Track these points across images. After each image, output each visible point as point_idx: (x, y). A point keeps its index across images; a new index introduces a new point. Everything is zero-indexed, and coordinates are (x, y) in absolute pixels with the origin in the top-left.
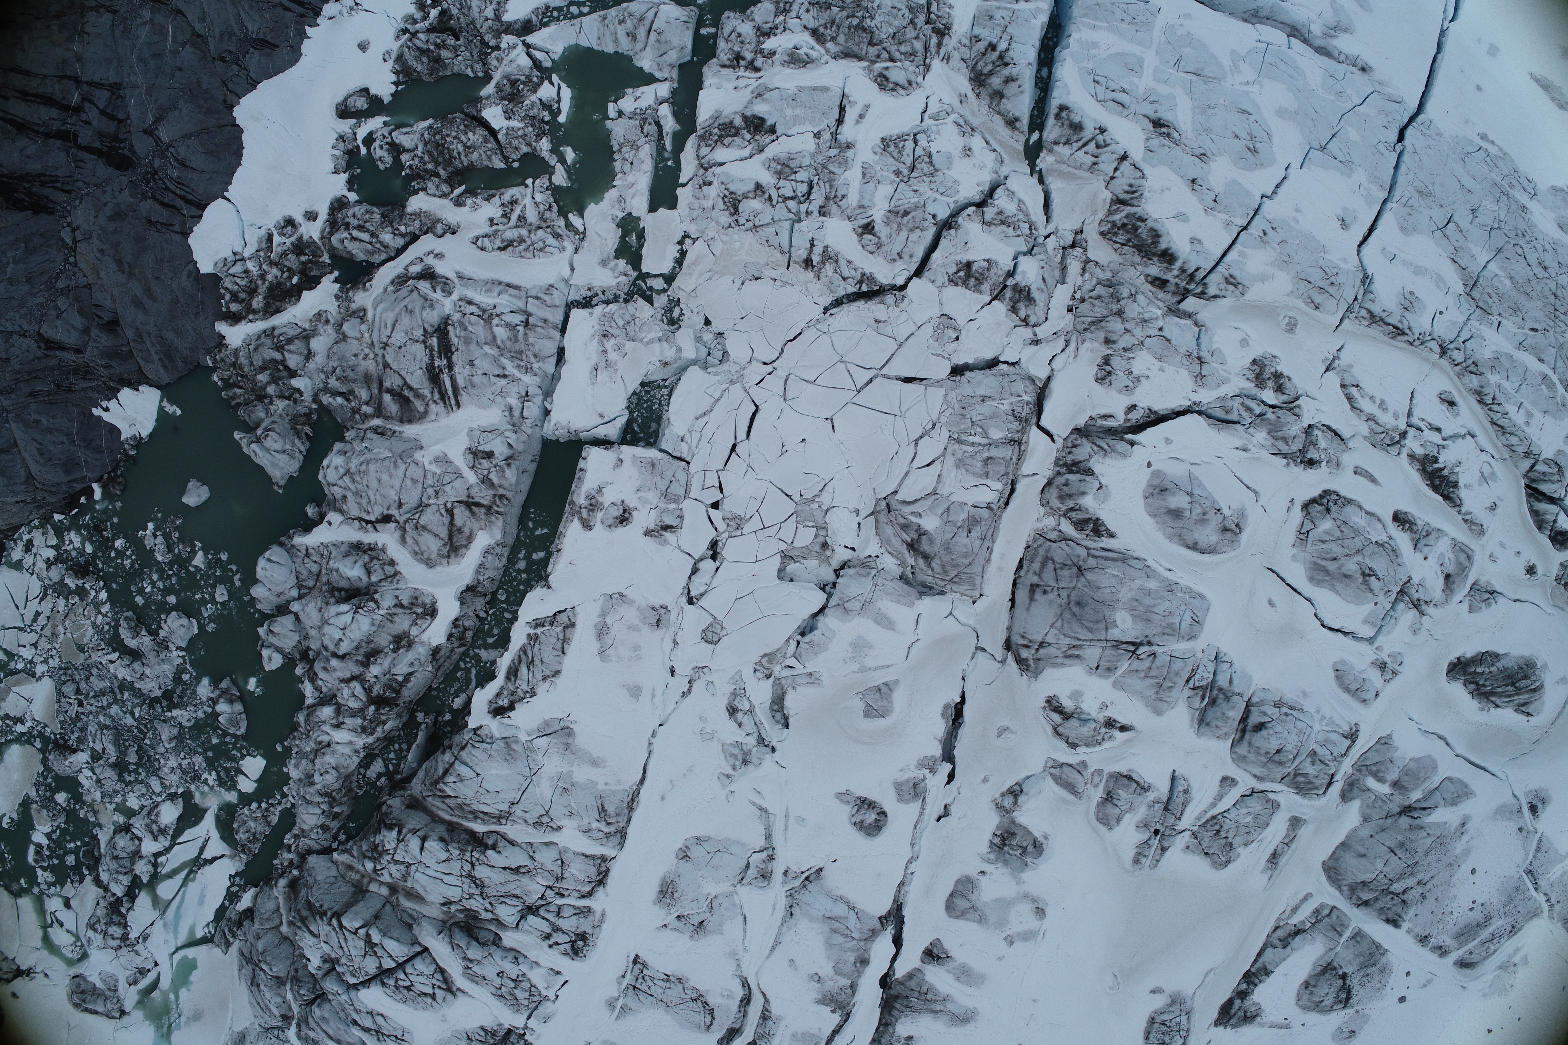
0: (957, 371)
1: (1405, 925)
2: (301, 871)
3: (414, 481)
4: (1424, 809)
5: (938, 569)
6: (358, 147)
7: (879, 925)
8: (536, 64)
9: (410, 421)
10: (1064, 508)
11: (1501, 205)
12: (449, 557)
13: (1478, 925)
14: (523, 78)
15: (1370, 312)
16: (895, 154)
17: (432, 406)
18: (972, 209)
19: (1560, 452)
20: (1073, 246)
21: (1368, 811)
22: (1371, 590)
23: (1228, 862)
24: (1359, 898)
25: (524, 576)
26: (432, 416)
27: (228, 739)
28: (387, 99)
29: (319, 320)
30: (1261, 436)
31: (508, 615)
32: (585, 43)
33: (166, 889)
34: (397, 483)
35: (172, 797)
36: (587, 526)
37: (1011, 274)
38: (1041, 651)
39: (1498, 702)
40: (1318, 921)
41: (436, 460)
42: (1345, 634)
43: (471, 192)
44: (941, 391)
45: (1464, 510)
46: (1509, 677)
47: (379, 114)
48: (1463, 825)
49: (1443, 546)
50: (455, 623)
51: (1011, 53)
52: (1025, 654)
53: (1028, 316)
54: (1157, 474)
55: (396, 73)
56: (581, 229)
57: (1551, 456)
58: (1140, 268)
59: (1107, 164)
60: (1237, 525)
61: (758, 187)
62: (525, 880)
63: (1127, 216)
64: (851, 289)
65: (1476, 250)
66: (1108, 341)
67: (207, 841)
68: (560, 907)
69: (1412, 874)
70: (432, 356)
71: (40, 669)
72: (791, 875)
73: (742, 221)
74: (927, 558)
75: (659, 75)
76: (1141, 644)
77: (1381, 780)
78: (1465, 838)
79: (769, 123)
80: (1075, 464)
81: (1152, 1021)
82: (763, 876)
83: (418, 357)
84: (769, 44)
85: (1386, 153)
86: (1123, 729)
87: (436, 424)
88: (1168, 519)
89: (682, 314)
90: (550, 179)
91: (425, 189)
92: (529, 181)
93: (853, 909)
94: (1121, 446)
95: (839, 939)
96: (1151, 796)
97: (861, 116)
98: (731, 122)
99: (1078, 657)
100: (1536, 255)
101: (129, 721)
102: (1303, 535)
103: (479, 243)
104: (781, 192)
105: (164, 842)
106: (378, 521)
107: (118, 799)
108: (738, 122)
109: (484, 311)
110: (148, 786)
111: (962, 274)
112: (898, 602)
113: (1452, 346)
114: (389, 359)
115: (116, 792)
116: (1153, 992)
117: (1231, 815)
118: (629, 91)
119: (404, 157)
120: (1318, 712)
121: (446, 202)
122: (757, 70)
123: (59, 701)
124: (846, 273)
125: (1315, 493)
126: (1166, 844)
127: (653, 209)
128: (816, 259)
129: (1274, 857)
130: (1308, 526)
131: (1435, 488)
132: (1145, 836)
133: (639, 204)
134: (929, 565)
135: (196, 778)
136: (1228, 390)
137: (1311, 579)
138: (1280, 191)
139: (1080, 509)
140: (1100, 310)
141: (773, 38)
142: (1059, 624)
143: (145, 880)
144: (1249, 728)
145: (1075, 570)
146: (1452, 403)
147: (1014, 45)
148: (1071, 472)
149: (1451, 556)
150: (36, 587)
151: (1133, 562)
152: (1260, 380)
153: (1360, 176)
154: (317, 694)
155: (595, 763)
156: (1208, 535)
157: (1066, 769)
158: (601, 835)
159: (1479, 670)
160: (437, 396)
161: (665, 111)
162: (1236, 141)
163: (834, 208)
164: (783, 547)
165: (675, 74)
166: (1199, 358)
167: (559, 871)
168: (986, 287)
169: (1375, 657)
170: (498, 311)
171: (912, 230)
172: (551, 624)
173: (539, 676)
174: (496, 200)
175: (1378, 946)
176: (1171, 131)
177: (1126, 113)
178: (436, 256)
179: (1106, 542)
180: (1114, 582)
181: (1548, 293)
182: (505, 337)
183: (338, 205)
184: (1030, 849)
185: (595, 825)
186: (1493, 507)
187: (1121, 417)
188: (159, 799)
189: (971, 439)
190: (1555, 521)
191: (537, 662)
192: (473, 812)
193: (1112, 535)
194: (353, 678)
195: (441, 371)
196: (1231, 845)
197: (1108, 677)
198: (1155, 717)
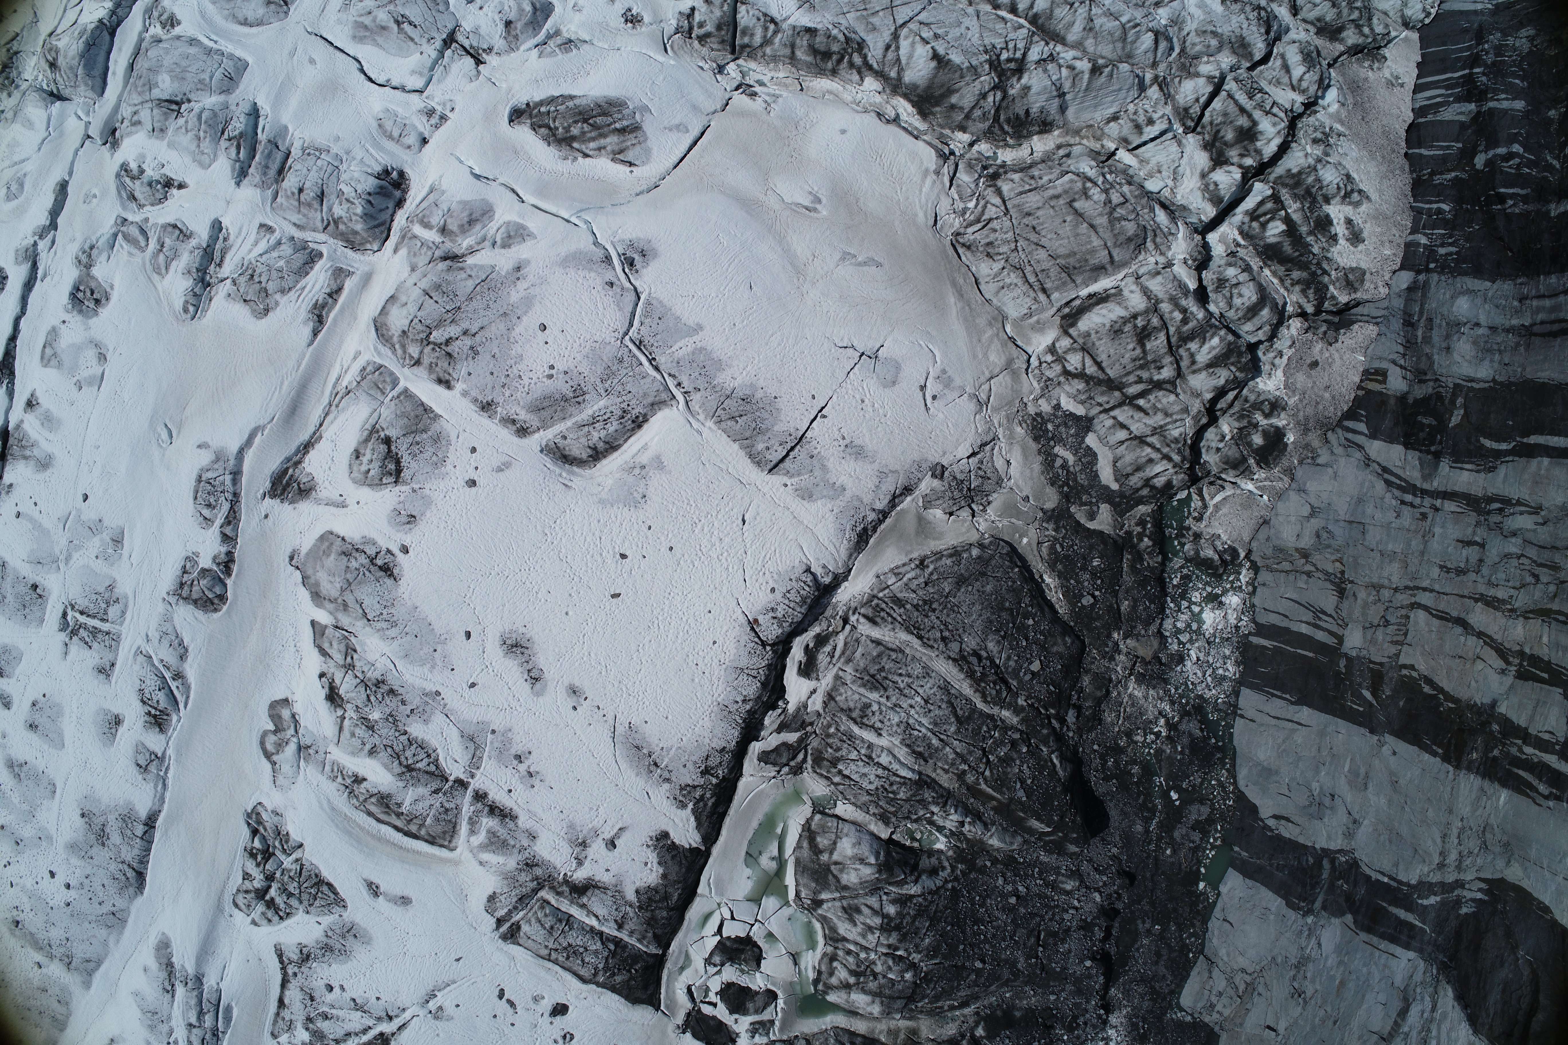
1: (459, 386)
13: (565, 399)
21: (415, 260)
22: (412, 39)
23: (267, 311)
24: (411, 357)
40: (364, 379)
42: (393, 87)
48: (518, 269)
69: (453, 321)
76: (181, 102)
77: (427, 226)
78: (522, 285)
81: (199, 479)
86: (181, 187)
96: (193, 242)
112: (37, 107)
116: (199, 446)
117: (263, 259)
120: (347, 152)
126: (212, 293)
129: (316, 308)
132: (189, 282)
137: (354, 37)
156: (254, 9)
157: (133, 227)
169: (424, 105)
175: (428, 410)
180: (162, 52)
184: (102, 300)
193: (179, 23)
196: (266, 290)
197: (163, 139)
198: (200, 172)
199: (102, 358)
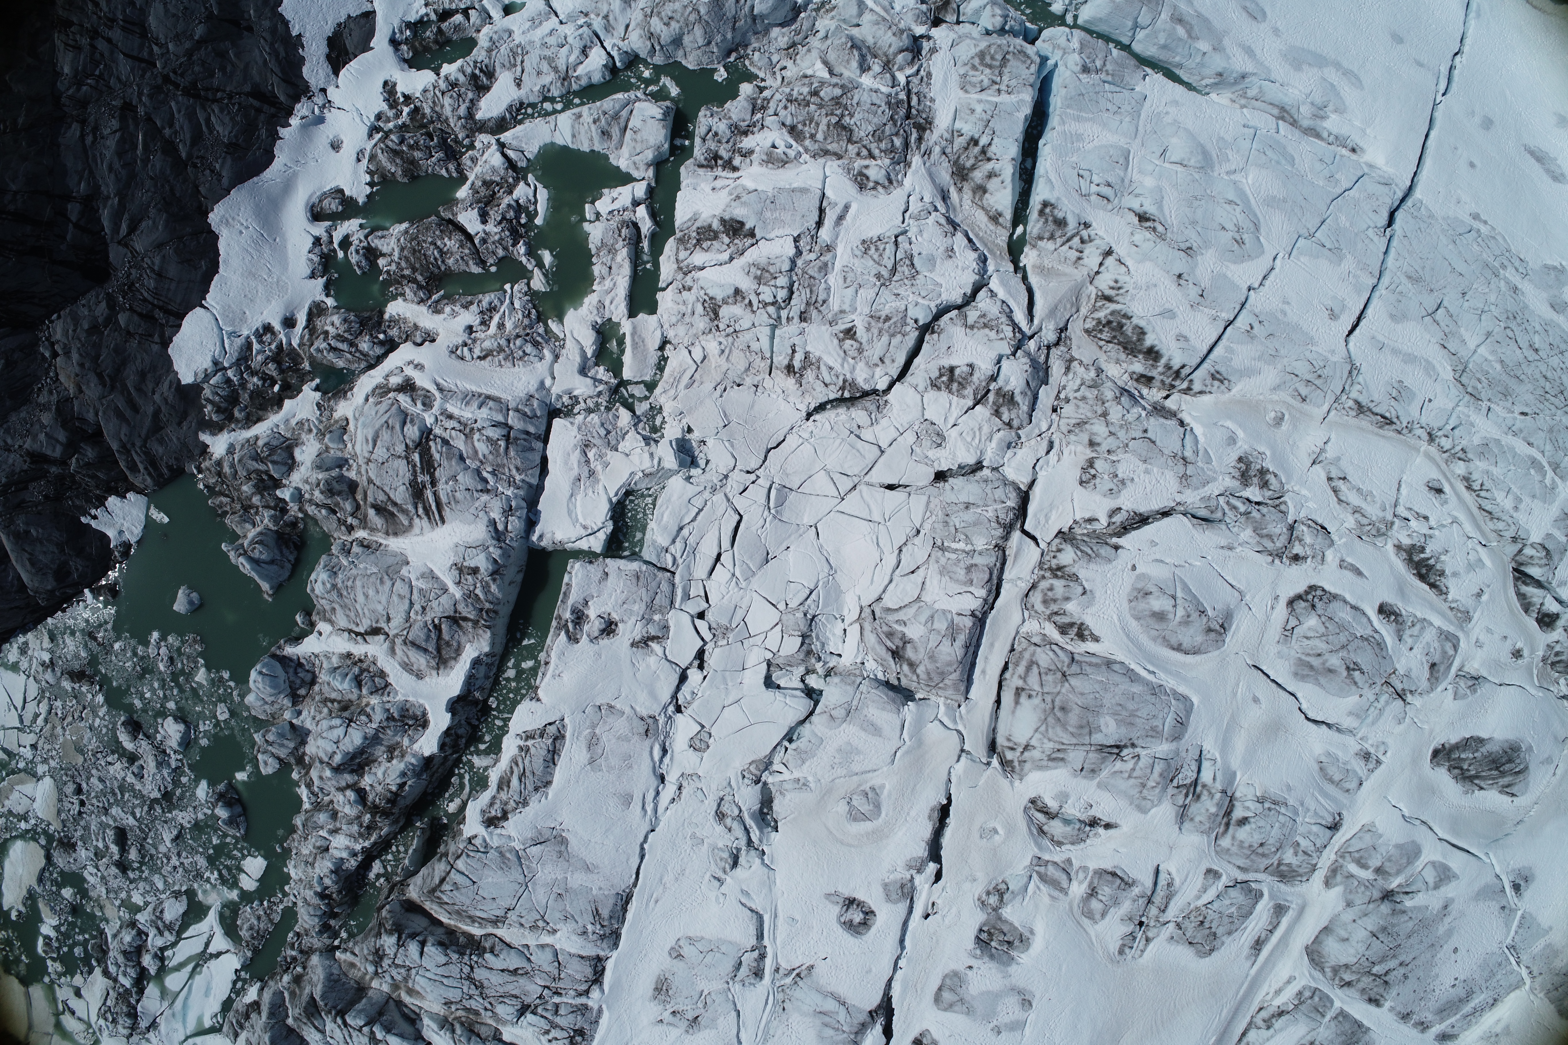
0: (940, 476)
1: (1387, 1004)
2: (304, 968)
3: (401, 597)
4: (1407, 893)
5: (923, 676)
6: (335, 251)
7: (869, 1019)
8: (511, 164)
9: (396, 534)
10: (1048, 612)
11: (1492, 286)
12: (438, 669)
13: (1460, 1001)
14: (498, 179)
15: (1357, 402)
16: (876, 257)
17: (417, 521)
18: (954, 313)
19: (1549, 536)
20: (1057, 344)
21: (1351, 897)
22: (1356, 683)
23: (1212, 950)
24: (1342, 979)
25: (514, 684)
26: (416, 530)
27: (228, 840)
28: (361, 200)
29: (301, 428)
30: (1247, 534)
31: (498, 723)
32: (560, 141)
33: (173, 981)
34: (384, 600)
35: (177, 895)
36: (573, 639)
37: (994, 378)
38: (1026, 754)
39: (1482, 784)
40: (1301, 1003)
41: (423, 576)
42: (1329, 726)
43: (449, 298)
44: (924, 499)
45: (1450, 597)
46: (1494, 761)
47: (355, 217)
48: (1446, 907)
49: (1430, 635)
50: (447, 732)
51: (993, 148)
52: (1009, 755)
53: (1011, 420)
54: (1143, 577)
55: (370, 173)
56: (562, 336)
57: (1538, 541)
58: (1124, 365)
59: (1092, 258)
60: (1222, 626)
61: (737, 291)
62: (522, 981)
63: (1113, 313)
64: (832, 396)
65: (1466, 335)
66: (1092, 444)
67: (212, 936)
68: (557, 1006)
69: (1394, 956)
70: (415, 472)
71: (41, 769)
72: (781, 971)
73: (722, 326)
74: (912, 665)
75: (636, 174)
76: (1125, 746)
77: (1364, 866)
78: (1447, 920)
79: (747, 226)
80: (1060, 568)
82: (756, 974)
83: (401, 473)
84: (747, 143)
85: (1376, 239)
86: (1108, 826)
87: (420, 538)
88: (1152, 622)
89: (664, 422)
90: (528, 284)
91: (403, 295)
92: (507, 287)
93: (844, 1004)
94: (1105, 551)
95: (831, 1032)
96: (1136, 890)
97: (841, 218)
98: (710, 226)
99: (1062, 759)
100: (1527, 338)
101: (131, 821)
102: (1288, 632)
103: (459, 352)
104: (761, 297)
105: (170, 938)
106: (367, 633)
107: (123, 895)
108: (716, 225)
109: (466, 425)
110: (152, 884)
111: (945, 379)
112: (883, 709)
113: (1440, 433)
114: (372, 475)
115: (121, 889)
117: (1215, 906)
118: (606, 191)
119: (381, 262)
120: (1302, 804)
121: (423, 309)
122: (735, 169)
123: (60, 800)
124: (828, 380)
125: (1301, 588)
126: (1150, 934)
127: (632, 314)
128: (797, 364)
129: (1258, 945)
130: (1293, 622)
131: (1422, 577)
132: (1130, 928)
133: (618, 310)
134: (914, 672)
135: (199, 875)
136: (1214, 489)
137: (1296, 674)
138: (1267, 283)
139: (1064, 614)
140: (1085, 411)
141: (750, 136)
142: (1043, 728)
143: (153, 972)
144: (1233, 822)
145: (1059, 675)
146: (1439, 491)
147: (996, 140)
148: (1056, 576)
149: (1436, 644)
150: (33, 690)
151: (1116, 667)
152: (1245, 478)
153: (1349, 263)
154: (313, 799)
155: (588, 868)
156: (1192, 636)
157: (1051, 869)
158: (595, 937)
159: (1463, 756)
160: (421, 511)
161: (642, 212)
162: (1223, 233)
163: (814, 313)
164: (769, 656)
165: (651, 173)
166: (1184, 459)
167: (556, 972)
168: (969, 391)
169: (1359, 747)
170: (478, 425)
171: (893, 335)
172: (542, 736)
173: (530, 787)
174: (474, 308)
175: (1360, 1025)
176: (1157, 225)
177: (1110, 207)
178: (416, 366)
179: (1091, 646)
180: (1097, 686)
181: (1538, 376)
182: (487, 452)
183: (316, 311)
184: (1017, 943)
185: (590, 927)
186: (1479, 595)
187: (1104, 521)
188: (163, 896)
189: (954, 546)
190: (1542, 604)
191: (528, 773)
192: (470, 917)
193: (1096, 639)
194: (348, 787)
195: (424, 487)
196: (1215, 934)
197: (1093, 778)
198: (1138, 815)
199: (1027, 1003)
